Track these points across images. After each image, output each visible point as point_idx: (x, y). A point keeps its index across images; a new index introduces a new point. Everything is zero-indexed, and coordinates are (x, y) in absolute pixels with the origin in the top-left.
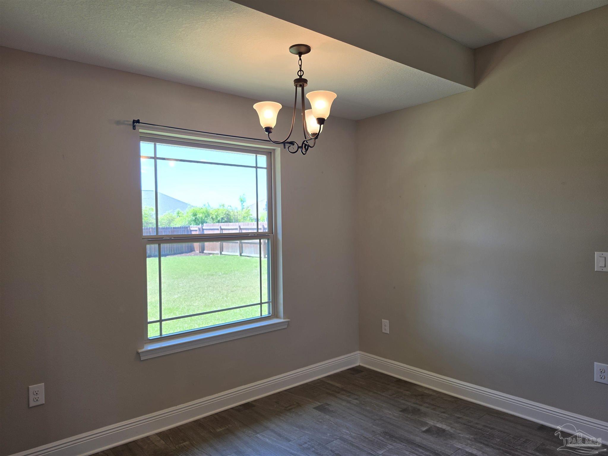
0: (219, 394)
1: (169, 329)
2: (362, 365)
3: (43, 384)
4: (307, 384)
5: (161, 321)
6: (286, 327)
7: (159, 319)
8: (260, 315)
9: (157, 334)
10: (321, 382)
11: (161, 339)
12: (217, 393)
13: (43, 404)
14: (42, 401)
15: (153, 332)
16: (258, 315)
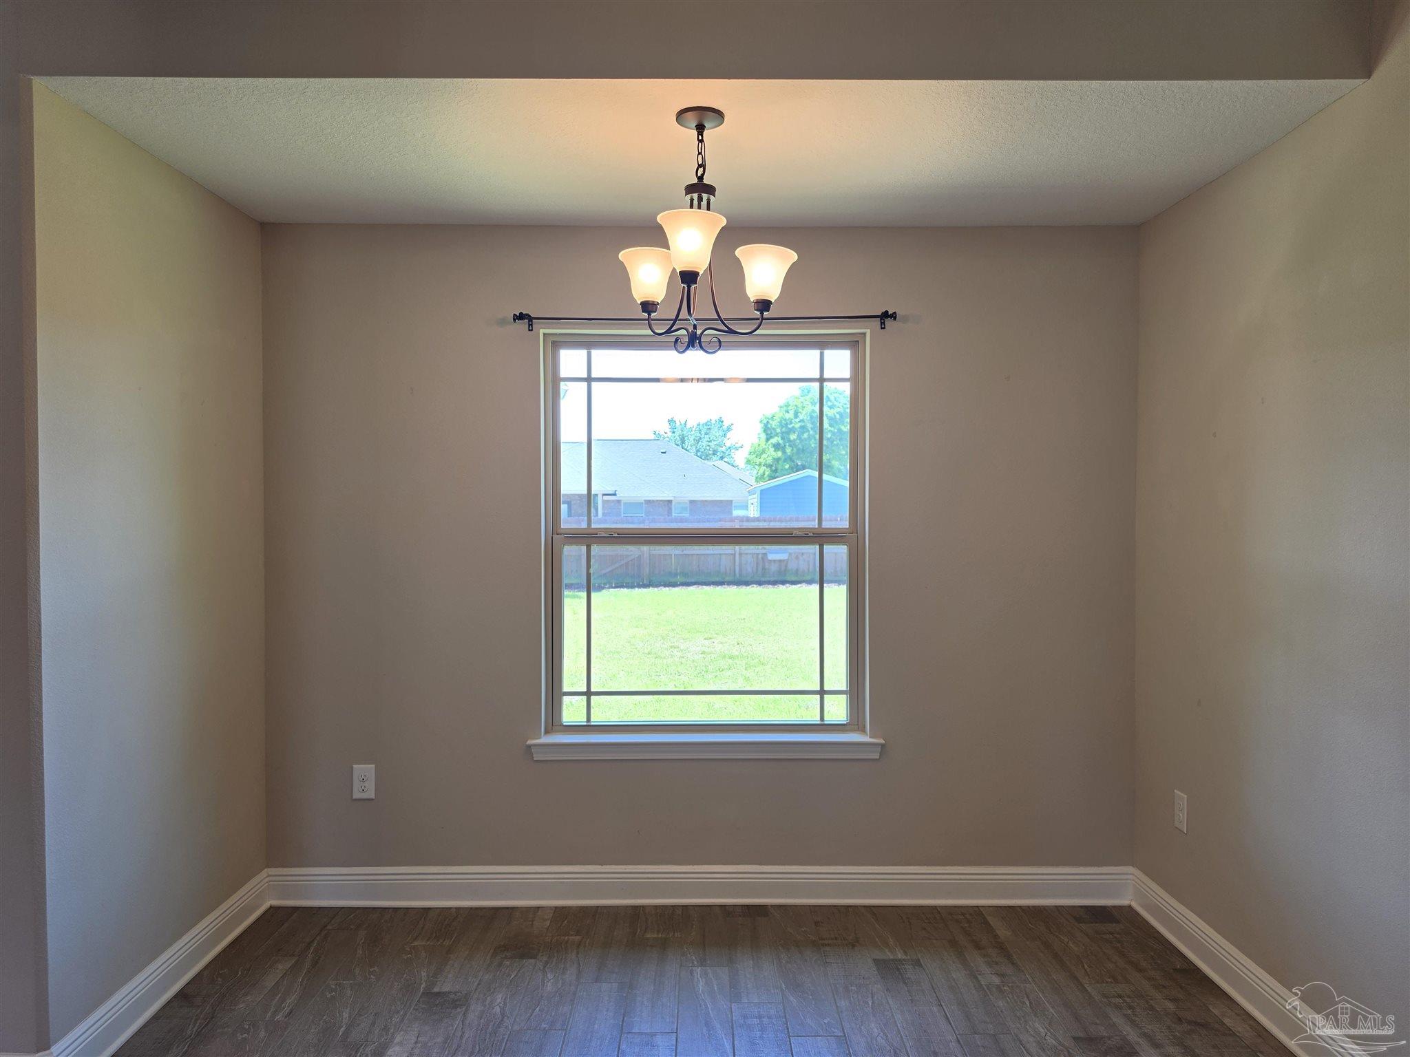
0: (695, 867)
1: (606, 712)
2: (1135, 905)
3: (374, 766)
4: (934, 908)
5: (588, 693)
6: (876, 756)
7: (586, 690)
8: (818, 718)
9: (581, 719)
10: (977, 914)
11: (588, 728)
12: (693, 864)
13: (373, 799)
14: (371, 794)
15: (572, 712)
16: (813, 717)
